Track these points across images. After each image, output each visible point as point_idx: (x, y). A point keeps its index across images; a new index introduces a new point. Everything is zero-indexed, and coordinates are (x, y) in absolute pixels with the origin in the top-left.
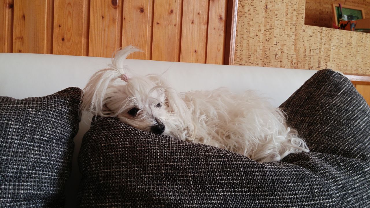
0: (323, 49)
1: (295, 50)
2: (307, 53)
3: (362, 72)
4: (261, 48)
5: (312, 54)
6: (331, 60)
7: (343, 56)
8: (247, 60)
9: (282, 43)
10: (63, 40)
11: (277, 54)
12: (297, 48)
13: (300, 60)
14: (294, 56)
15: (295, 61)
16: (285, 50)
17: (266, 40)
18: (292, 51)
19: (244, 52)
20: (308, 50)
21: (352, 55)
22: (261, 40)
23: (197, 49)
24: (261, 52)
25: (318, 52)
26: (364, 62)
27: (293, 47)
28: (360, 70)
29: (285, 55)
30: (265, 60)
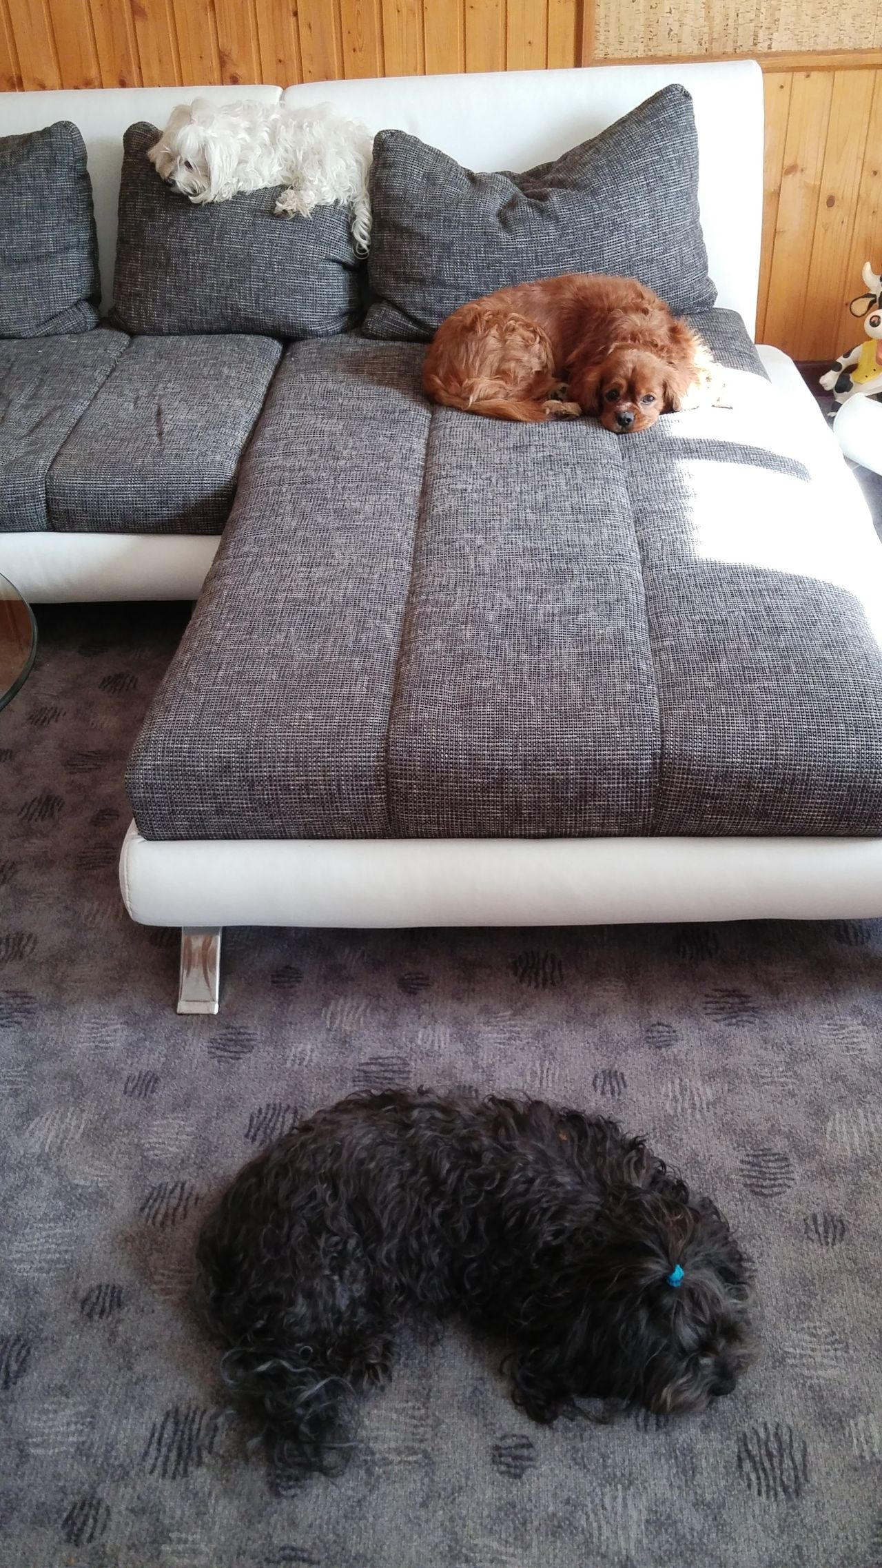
0: (763, 10)
1: (709, 18)
2: (731, 22)
3: (851, 44)
4: (642, 21)
5: (741, 21)
6: (782, 27)
7: (809, 18)
8: (617, 46)
9: (681, 9)
10: (354, 50)
11: (671, 30)
12: (711, 14)
13: (716, 36)
14: (706, 29)
15: (706, 38)
16: (688, 20)
17: (651, 7)
18: (702, 20)
19: (612, 34)
20: (732, 15)
21: (829, 14)
22: (641, 8)
23: (531, 40)
24: (643, 29)
25: (753, 16)
26: (858, 24)
27: (703, 13)
28: (846, 40)
29: (687, 30)
30: (650, 43)
